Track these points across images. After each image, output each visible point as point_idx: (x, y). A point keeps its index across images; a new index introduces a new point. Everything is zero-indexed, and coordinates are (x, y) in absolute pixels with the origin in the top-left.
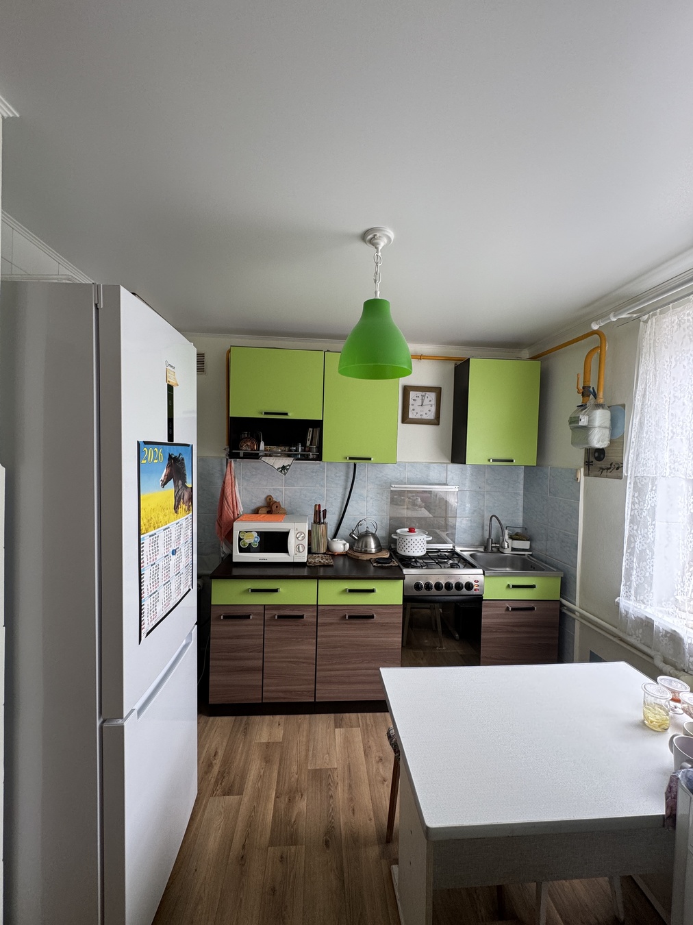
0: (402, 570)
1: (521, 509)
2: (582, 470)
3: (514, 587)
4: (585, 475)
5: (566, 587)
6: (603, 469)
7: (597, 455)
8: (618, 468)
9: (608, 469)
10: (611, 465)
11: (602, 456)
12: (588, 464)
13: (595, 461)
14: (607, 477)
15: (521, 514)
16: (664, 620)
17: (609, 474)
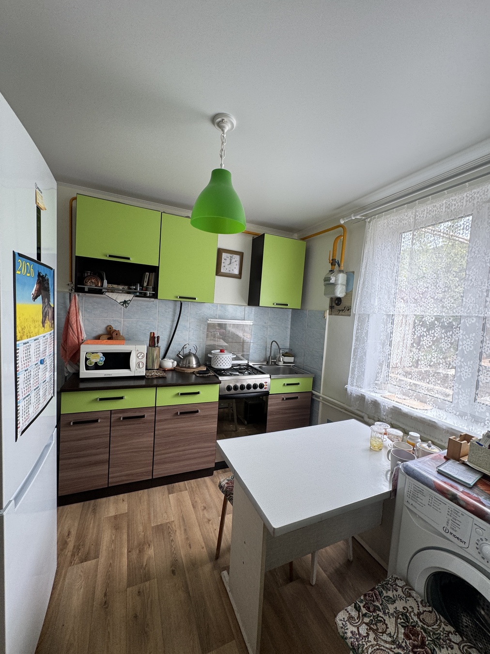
0: (218, 378)
1: (289, 337)
2: (328, 311)
3: (288, 385)
4: (329, 315)
5: (315, 384)
6: (340, 311)
7: (337, 302)
8: (348, 310)
9: (343, 310)
10: (345, 308)
11: (340, 303)
12: (331, 307)
13: (335, 306)
14: (342, 315)
15: (288, 340)
16: (371, 394)
17: (343, 313)
